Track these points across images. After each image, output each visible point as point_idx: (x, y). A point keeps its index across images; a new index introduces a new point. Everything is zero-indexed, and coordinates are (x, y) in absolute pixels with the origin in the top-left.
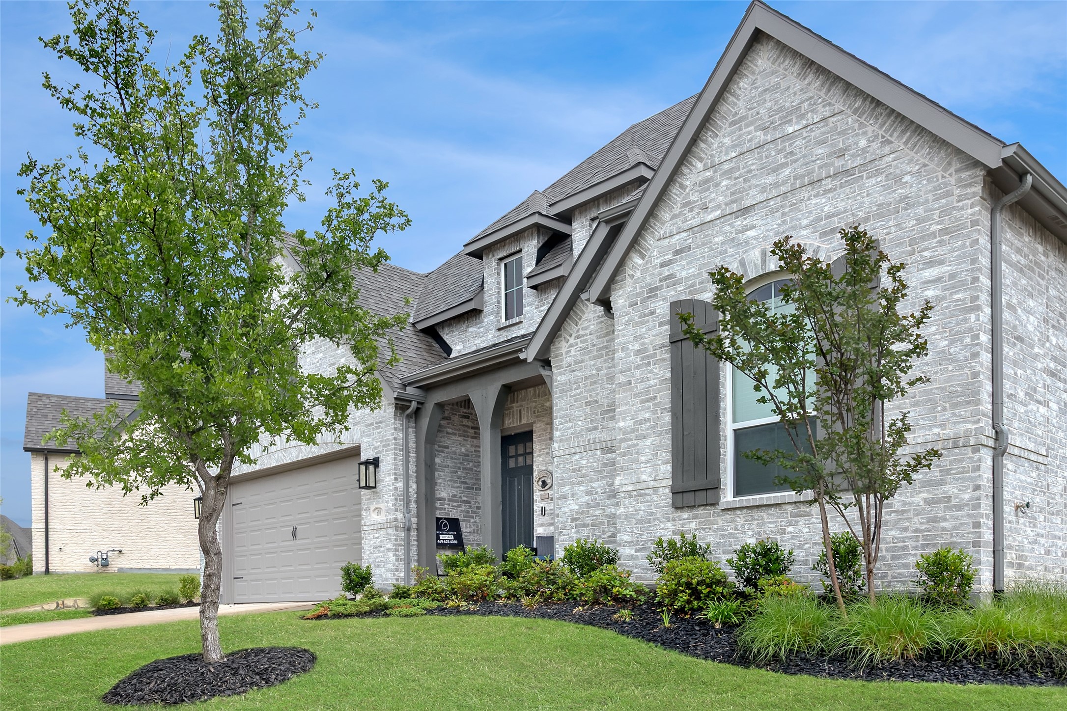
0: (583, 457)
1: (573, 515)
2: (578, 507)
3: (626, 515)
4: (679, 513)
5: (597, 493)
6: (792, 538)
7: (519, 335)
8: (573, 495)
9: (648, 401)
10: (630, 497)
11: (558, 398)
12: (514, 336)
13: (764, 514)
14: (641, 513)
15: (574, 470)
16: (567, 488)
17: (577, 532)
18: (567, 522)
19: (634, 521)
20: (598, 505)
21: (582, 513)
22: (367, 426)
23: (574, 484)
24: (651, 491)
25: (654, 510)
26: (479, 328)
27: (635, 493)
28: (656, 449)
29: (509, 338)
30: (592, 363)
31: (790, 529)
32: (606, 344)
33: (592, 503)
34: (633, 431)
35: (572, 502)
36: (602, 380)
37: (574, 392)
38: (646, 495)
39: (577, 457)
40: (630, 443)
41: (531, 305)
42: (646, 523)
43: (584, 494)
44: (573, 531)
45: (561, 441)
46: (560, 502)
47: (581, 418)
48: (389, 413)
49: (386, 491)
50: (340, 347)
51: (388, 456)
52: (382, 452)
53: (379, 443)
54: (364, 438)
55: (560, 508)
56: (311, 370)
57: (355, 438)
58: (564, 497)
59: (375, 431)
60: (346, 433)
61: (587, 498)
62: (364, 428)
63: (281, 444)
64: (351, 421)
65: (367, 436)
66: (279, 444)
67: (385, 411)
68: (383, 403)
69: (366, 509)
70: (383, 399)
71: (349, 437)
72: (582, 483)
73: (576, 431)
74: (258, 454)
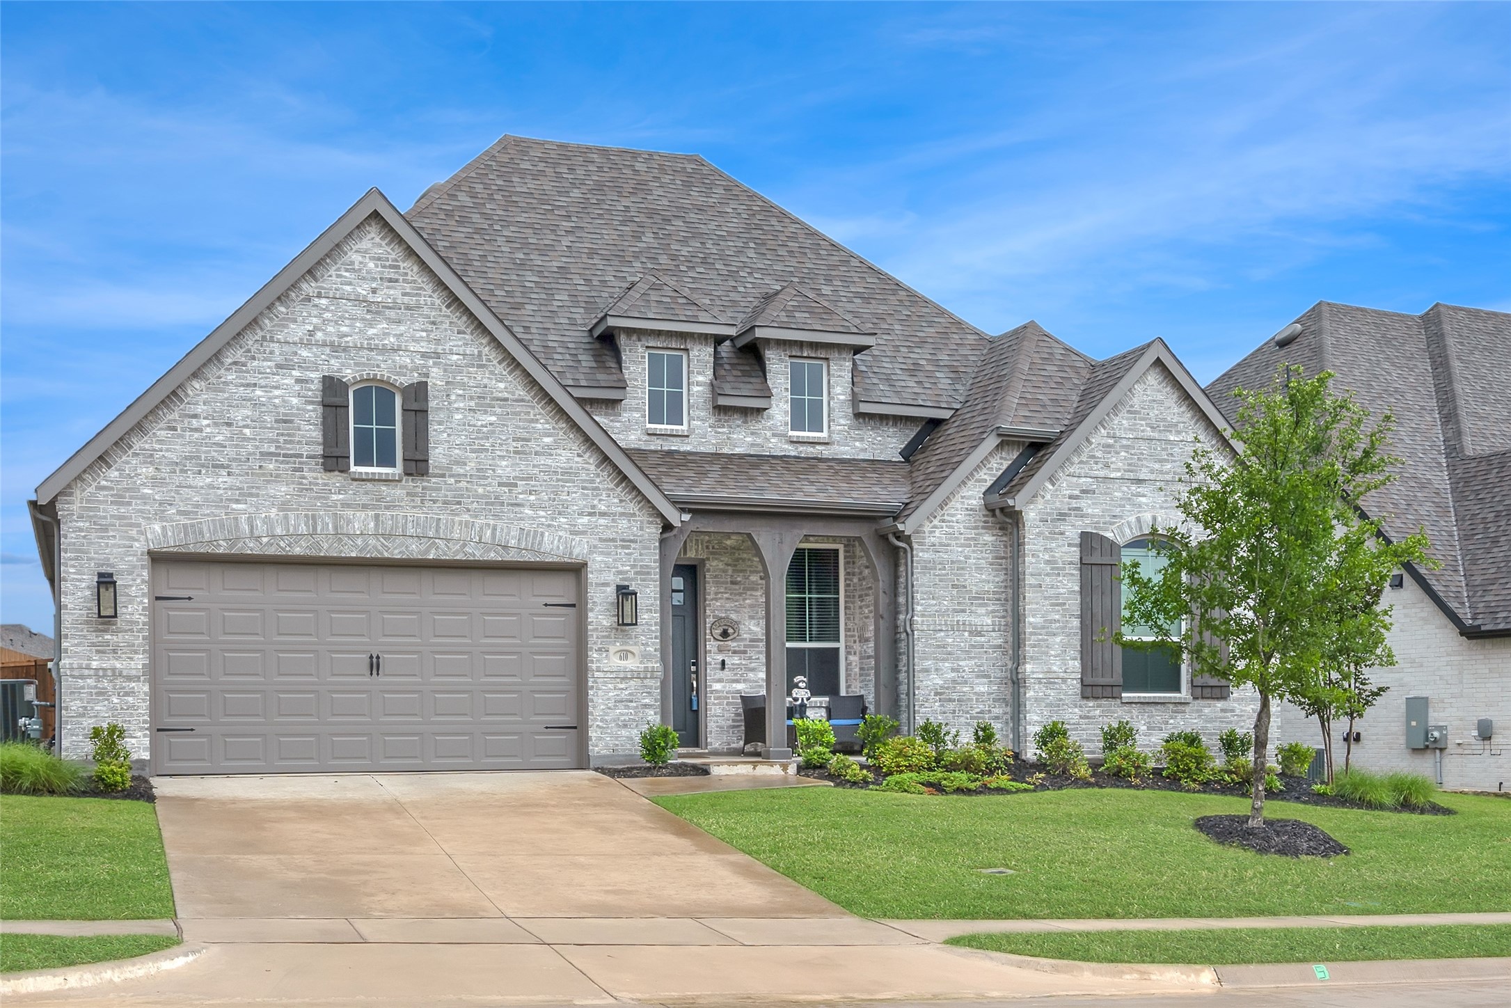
0: (948, 635)
1: (937, 689)
2: (942, 682)
3: (1036, 698)
4: (1085, 702)
5: (964, 671)
6: (1173, 728)
8: (936, 670)
9: (1057, 605)
11: (919, 573)
13: (1152, 708)
14: (1051, 698)
15: (939, 647)
16: (930, 663)
17: (941, 706)
18: (929, 695)
19: (1043, 705)
20: (966, 682)
21: (947, 688)
22: (602, 540)
23: (938, 659)
24: (1060, 681)
25: (1062, 697)
27: (1046, 681)
28: (1064, 647)
30: (960, 549)
31: (1172, 721)
32: (973, 536)
33: (959, 680)
34: (1043, 628)
35: (936, 676)
36: (970, 568)
37: (938, 572)
38: (1055, 683)
39: (942, 634)
40: (1040, 637)
42: (1056, 707)
43: (950, 671)
44: (936, 704)
45: (923, 616)
46: (921, 675)
47: (947, 599)
48: (649, 533)
49: (644, 631)
50: (542, 421)
51: (645, 587)
52: (632, 579)
53: (628, 568)
54: (595, 555)
55: (922, 681)
56: (464, 433)
57: (576, 551)
58: (927, 671)
59: (619, 551)
60: (556, 542)
61: (953, 675)
62: (596, 543)
63: (377, 525)
64: (567, 526)
65: (602, 553)
66: (372, 525)
67: (642, 529)
68: (638, 518)
69: (600, 650)
70: (637, 513)
71: (561, 548)
72: (947, 660)
73: (941, 610)
74: (303, 529)
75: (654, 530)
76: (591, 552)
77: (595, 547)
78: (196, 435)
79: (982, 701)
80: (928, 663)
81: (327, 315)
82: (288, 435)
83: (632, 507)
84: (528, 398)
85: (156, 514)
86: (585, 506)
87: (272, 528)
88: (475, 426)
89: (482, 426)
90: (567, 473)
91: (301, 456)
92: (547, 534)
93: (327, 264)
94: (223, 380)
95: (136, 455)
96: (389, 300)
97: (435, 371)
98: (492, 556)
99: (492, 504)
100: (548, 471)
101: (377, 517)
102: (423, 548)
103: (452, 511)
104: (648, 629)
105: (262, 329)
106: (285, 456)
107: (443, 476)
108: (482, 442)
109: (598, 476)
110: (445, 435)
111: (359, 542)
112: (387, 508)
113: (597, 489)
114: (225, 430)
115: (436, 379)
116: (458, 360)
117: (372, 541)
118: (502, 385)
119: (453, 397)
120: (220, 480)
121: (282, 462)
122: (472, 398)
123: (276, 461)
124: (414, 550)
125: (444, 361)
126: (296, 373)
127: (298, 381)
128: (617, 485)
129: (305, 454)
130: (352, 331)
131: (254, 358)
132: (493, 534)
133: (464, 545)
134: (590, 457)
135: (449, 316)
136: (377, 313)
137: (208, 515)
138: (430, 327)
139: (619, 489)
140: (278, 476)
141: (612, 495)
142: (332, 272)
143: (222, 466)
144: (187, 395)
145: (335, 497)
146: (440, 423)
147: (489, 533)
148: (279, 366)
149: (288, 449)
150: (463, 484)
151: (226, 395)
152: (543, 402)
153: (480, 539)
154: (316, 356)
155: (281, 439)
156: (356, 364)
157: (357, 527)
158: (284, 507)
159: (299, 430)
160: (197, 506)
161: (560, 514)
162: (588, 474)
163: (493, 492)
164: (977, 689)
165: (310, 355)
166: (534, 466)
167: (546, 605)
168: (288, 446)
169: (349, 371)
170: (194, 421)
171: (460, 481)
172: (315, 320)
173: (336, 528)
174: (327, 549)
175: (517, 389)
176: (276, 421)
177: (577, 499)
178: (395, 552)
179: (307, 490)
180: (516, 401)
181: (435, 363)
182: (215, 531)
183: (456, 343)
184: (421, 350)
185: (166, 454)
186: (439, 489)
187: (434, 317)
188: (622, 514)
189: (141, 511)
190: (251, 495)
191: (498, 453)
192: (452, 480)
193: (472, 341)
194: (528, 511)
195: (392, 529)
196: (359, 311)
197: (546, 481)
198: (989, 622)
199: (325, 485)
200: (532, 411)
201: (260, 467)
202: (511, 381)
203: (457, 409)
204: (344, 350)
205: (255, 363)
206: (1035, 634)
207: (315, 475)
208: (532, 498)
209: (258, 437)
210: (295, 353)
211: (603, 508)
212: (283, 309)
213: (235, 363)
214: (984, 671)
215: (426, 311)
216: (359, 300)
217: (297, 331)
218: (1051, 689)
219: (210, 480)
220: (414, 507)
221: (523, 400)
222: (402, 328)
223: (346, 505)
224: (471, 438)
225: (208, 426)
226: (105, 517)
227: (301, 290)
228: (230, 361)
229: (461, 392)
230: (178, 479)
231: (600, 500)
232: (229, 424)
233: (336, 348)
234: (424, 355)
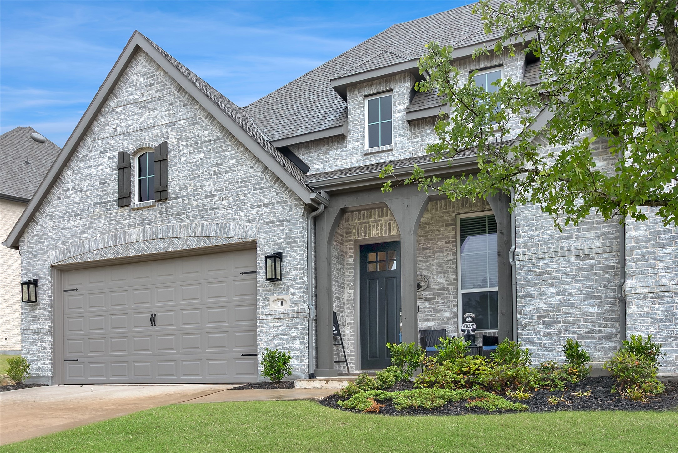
0: (553, 262)
1: (540, 313)
2: (546, 306)
3: (640, 314)
5: (570, 294)
7: (388, 160)
8: (540, 295)
10: (645, 298)
11: (520, 209)
12: (382, 161)
14: (660, 313)
15: (542, 273)
16: (533, 289)
17: (546, 327)
18: (532, 318)
19: (650, 320)
20: (572, 304)
21: (551, 311)
22: (265, 223)
23: (541, 285)
26: (341, 152)
27: (652, 295)
29: (377, 162)
33: (565, 303)
35: (539, 301)
38: (666, 297)
39: (546, 261)
41: (402, 136)
42: (665, 322)
43: (554, 295)
45: (525, 247)
46: (523, 301)
47: (551, 228)
48: (296, 213)
49: (292, 284)
50: (229, 150)
51: (294, 252)
52: (285, 248)
53: (282, 240)
54: (261, 234)
55: (524, 306)
56: (187, 168)
57: (249, 234)
58: (529, 296)
59: (276, 229)
60: (237, 229)
61: (558, 298)
62: (262, 225)
63: (144, 235)
64: (244, 217)
65: (265, 232)
66: (141, 235)
67: (291, 210)
68: (288, 204)
69: (264, 300)
70: (288, 200)
71: (240, 232)
72: (551, 285)
73: (543, 240)
74: (111, 243)
75: (299, 210)
76: (259, 233)
77: (261, 229)
78: (68, 200)
79: (591, 322)
80: (529, 290)
81: (122, 116)
82: (105, 191)
83: (285, 196)
84: (222, 136)
85: (53, 246)
86: (255, 202)
87: (98, 245)
88: (192, 163)
89: (196, 162)
90: (244, 181)
91: (109, 201)
92: (232, 224)
93: (122, 87)
94: (79, 167)
95: (46, 216)
96: (149, 98)
97: (173, 134)
98: (202, 244)
99: (201, 211)
100: (233, 182)
101: (144, 229)
102: (166, 245)
103: (181, 219)
104: (295, 282)
105: (94, 134)
106: (104, 203)
107: (176, 198)
108: (196, 172)
109: (263, 179)
110: (177, 172)
111: (136, 246)
112: (149, 224)
113: (263, 188)
114: (79, 194)
115: (172, 140)
116: (184, 123)
117: (142, 245)
118: (207, 132)
119: (181, 148)
120: (78, 222)
121: (102, 207)
122: (191, 145)
123: (100, 207)
124: (161, 247)
125: (176, 126)
126: (108, 154)
127: (110, 158)
128: (275, 183)
129: (112, 200)
130: (132, 123)
131: (91, 151)
132: (202, 230)
133: (187, 240)
134: (257, 168)
135: (178, 97)
136: (145, 107)
137: (73, 242)
138: (169, 107)
139: (277, 185)
140: (101, 215)
141: (272, 190)
142: (124, 91)
143: (78, 215)
144: (65, 179)
145: (125, 222)
146: (174, 166)
147: (199, 229)
148: (101, 153)
149: (105, 199)
150: (186, 201)
151: (80, 175)
152: (230, 137)
153: (195, 235)
154: (117, 142)
155: (102, 193)
156: (135, 141)
157: (134, 238)
158: (103, 232)
159: (109, 187)
160: (69, 238)
161: (240, 210)
162: (257, 179)
163: (202, 203)
164: (585, 310)
165: (114, 142)
166: (225, 181)
167: (242, 273)
168: (105, 197)
169: (131, 146)
170: (67, 192)
171: (184, 200)
172: (117, 121)
173: (125, 240)
174: (122, 253)
175: (215, 133)
176: (100, 184)
177: (250, 198)
178: (153, 250)
179: (112, 220)
180: (215, 140)
181: (172, 129)
182: (75, 251)
183: (182, 113)
184: (166, 123)
185: (57, 213)
186: (174, 207)
187: (172, 100)
188: (278, 203)
189: (48, 245)
190: (90, 228)
191: (205, 177)
192: (181, 200)
193: (191, 108)
194: (221, 212)
195: (151, 236)
196: (136, 109)
197: (231, 189)
198: (599, 244)
199: (121, 216)
200: (223, 145)
201: (93, 211)
202: (212, 128)
203: (183, 154)
204: (129, 134)
205: (92, 154)
206: (639, 248)
207: (116, 211)
208: (224, 202)
209: (92, 195)
210: (108, 143)
211: (266, 200)
212: (103, 120)
213: (83, 156)
214: (593, 292)
215: (167, 98)
216: (136, 102)
217: (109, 130)
218: (659, 303)
219: (73, 223)
220: (162, 221)
221: (218, 139)
222: (156, 112)
223: (130, 226)
224: (190, 171)
225: (73, 194)
226: (35, 251)
227: (110, 106)
228: (81, 156)
229: (185, 143)
230: (61, 225)
231: (264, 195)
232: (81, 191)
233: (126, 134)
234: (167, 125)
